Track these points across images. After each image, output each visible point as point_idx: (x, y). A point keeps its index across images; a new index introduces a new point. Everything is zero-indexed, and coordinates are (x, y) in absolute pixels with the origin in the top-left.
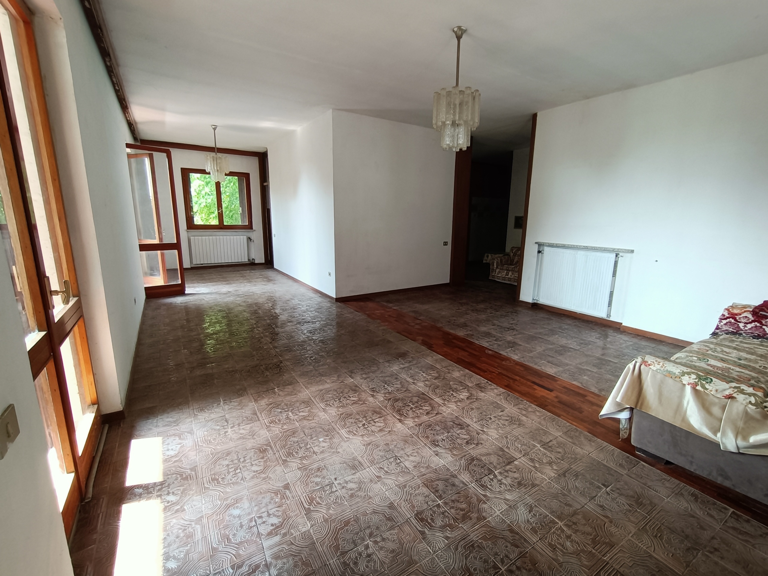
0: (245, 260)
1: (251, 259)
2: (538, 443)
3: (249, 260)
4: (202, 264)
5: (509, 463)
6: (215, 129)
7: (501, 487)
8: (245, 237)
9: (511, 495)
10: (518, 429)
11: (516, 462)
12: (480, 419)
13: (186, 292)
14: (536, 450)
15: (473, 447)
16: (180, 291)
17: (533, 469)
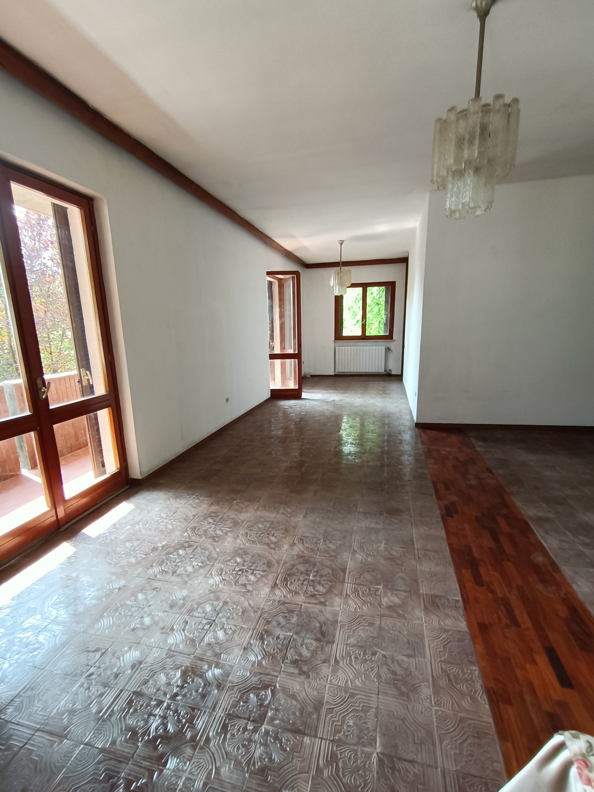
0: (382, 370)
1: (388, 369)
2: (383, 745)
3: (385, 370)
4: (344, 372)
5: (296, 731)
6: (341, 244)
7: (238, 748)
8: (384, 348)
9: (232, 772)
10: (390, 699)
11: (307, 740)
12: (359, 644)
13: (302, 397)
14: (363, 752)
15: (293, 671)
16: (295, 395)
17: (313, 772)
